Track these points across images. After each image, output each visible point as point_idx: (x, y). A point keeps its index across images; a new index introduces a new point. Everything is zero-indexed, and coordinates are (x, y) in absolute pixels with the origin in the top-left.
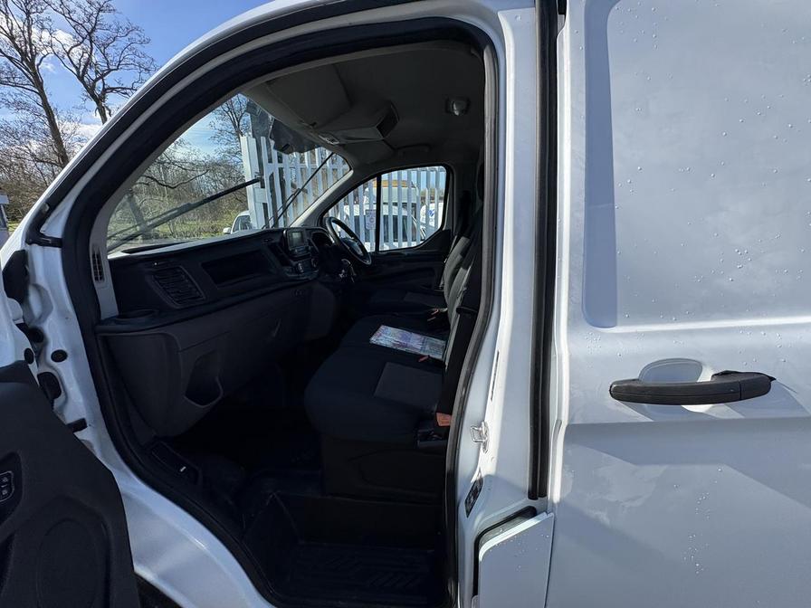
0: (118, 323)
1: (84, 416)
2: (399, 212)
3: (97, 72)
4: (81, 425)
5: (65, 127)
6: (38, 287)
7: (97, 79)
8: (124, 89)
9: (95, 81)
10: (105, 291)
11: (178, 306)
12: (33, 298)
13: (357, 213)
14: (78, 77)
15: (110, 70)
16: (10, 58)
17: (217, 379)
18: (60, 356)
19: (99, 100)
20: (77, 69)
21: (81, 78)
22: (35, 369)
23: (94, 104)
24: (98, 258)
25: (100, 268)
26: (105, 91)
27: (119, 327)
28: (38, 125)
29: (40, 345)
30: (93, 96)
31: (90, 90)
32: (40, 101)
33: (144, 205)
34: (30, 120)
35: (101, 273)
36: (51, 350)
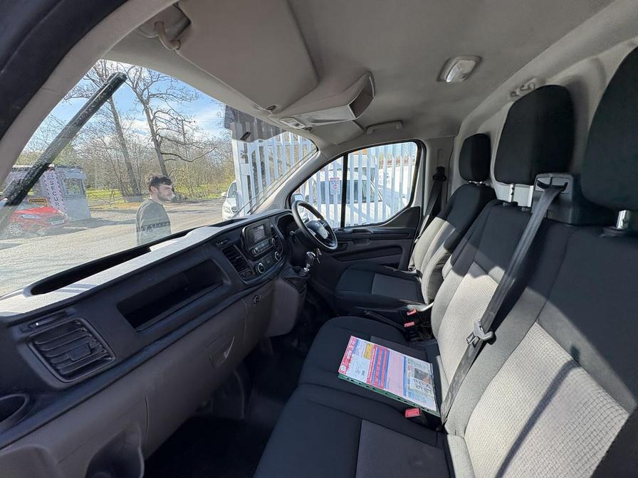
2: (360, 176)
3: (145, 85)
5: (125, 123)
7: (145, 89)
8: (161, 94)
9: (144, 90)
13: (323, 179)
14: (133, 88)
15: (152, 82)
16: (93, 81)
19: (145, 103)
20: (133, 83)
21: (135, 89)
23: (142, 106)
26: (149, 98)
28: (108, 124)
30: (142, 101)
31: (140, 96)
32: (110, 108)
33: (172, 175)
34: (104, 120)
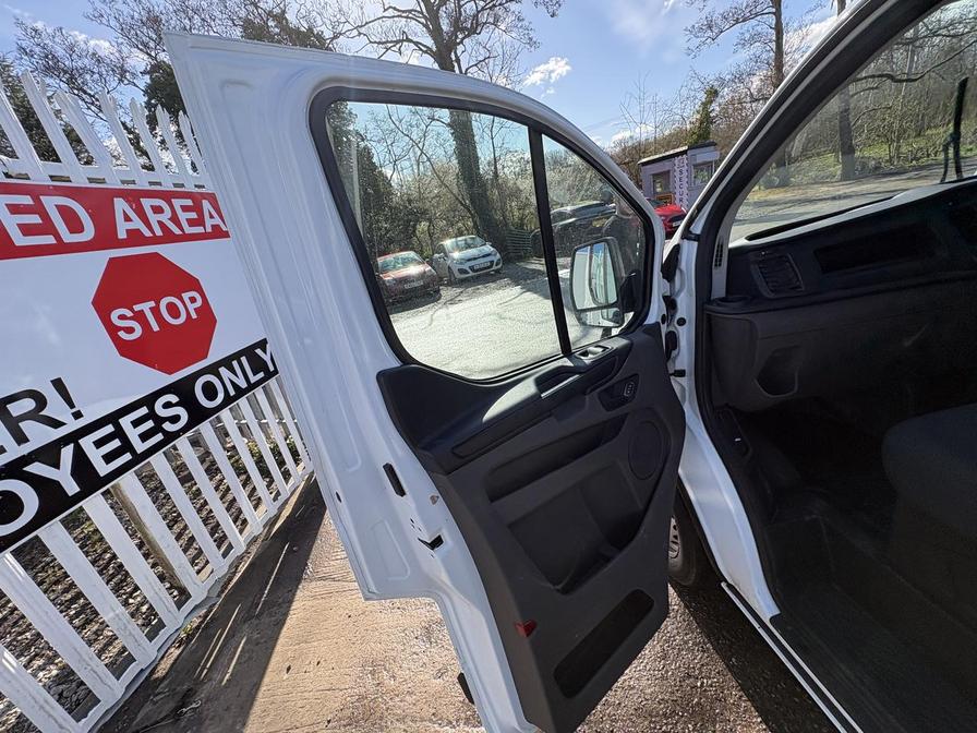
0: (718, 305)
1: (686, 368)
4: (681, 373)
6: (681, 271)
10: (720, 276)
11: (772, 296)
12: (677, 278)
17: (796, 375)
18: (682, 322)
22: (664, 329)
24: (721, 247)
25: (721, 256)
27: (719, 309)
29: (672, 312)
35: (720, 260)
36: (678, 316)
